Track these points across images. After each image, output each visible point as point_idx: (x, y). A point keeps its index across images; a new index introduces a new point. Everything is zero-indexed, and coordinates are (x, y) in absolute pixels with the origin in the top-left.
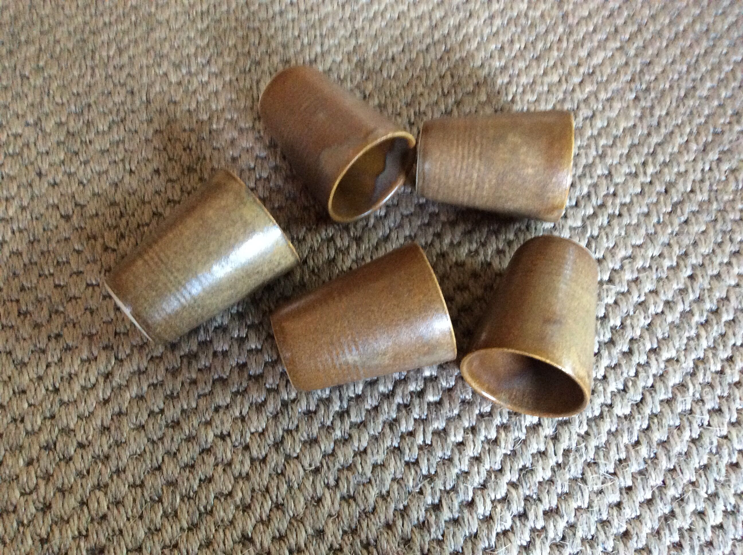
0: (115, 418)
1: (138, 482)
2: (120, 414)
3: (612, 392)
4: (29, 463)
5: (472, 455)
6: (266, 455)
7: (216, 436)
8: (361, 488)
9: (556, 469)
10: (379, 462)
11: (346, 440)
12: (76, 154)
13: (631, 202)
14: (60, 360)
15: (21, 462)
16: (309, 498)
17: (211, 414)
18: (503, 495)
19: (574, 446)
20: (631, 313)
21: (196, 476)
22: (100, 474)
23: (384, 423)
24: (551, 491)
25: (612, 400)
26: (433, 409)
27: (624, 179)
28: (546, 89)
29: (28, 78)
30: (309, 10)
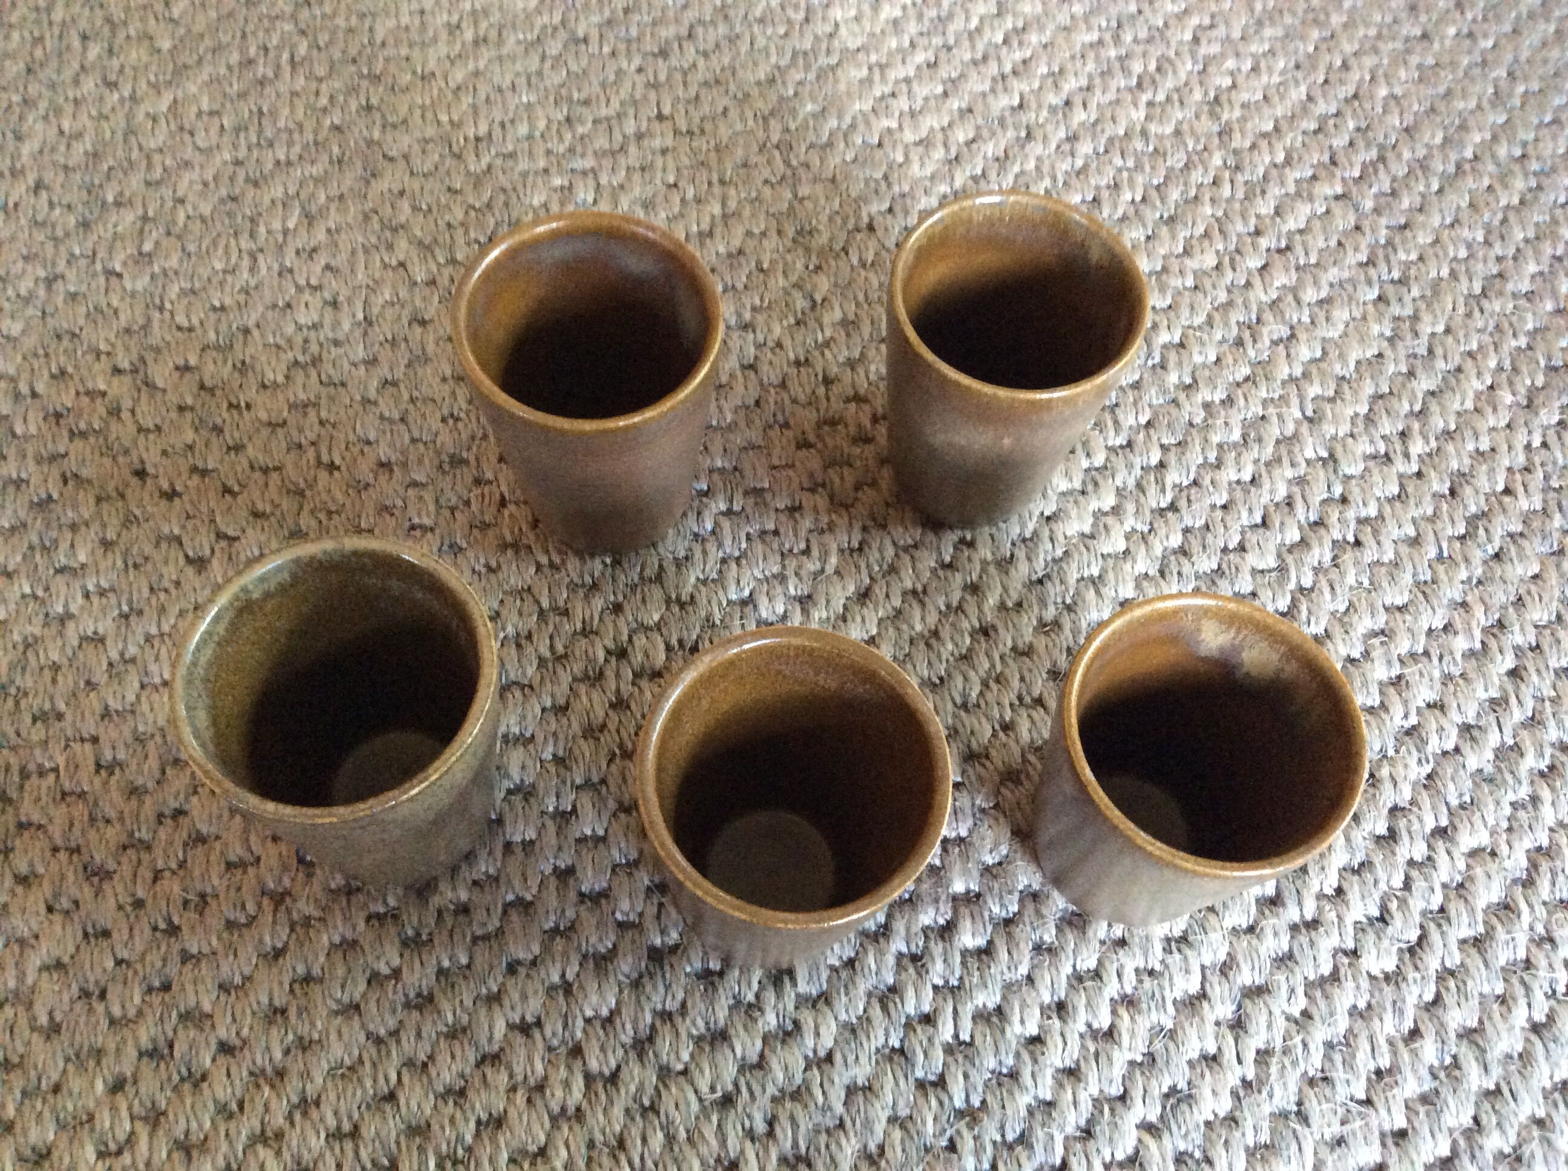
0: (296, 986)
1: (347, 1127)
2: (308, 979)
3: (1356, 923)
4: (117, 1087)
5: (1060, 1065)
6: (619, 1068)
7: (511, 1026)
8: (823, 1138)
9: (1242, 1093)
10: (860, 1082)
11: (788, 1034)
12: (219, 429)
13: (1381, 517)
14: (182, 864)
15: (100, 1086)
16: (712, 1162)
17: (500, 979)
18: (1130, 1151)
19: (1278, 1044)
20: (1391, 753)
21: (469, 1114)
22: (267, 1109)
23: (870, 995)
24: (1233, 1143)
25: (1356, 940)
26: (973, 964)
27: (1361, 466)
28: (1190, 282)
29: (119, 276)
30: (697, 131)
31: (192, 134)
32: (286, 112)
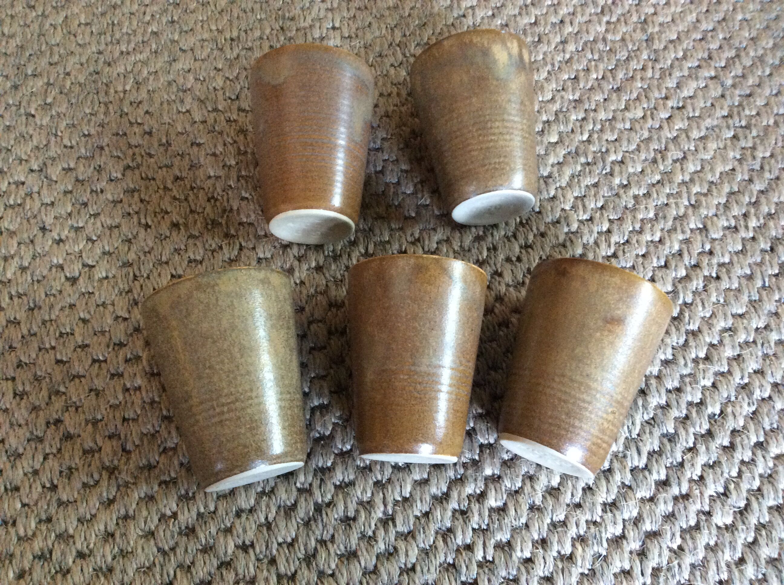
0: (120, 522)
2: (126, 517)
3: (711, 496)
4: (21, 575)
5: (542, 575)
6: (296, 571)
7: (237, 547)
10: (430, 583)
11: (391, 554)
12: (85, 205)
13: (731, 263)
14: (59, 450)
15: (11, 575)
17: (232, 520)
19: (665, 563)
20: (733, 399)
23: (437, 533)
25: (711, 506)
26: (495, 517)
27: (721, 234)
28: (628, 126)
29: (33, 116)
30: (353, 36)
31: (75, 36)
32: (127, 24)
